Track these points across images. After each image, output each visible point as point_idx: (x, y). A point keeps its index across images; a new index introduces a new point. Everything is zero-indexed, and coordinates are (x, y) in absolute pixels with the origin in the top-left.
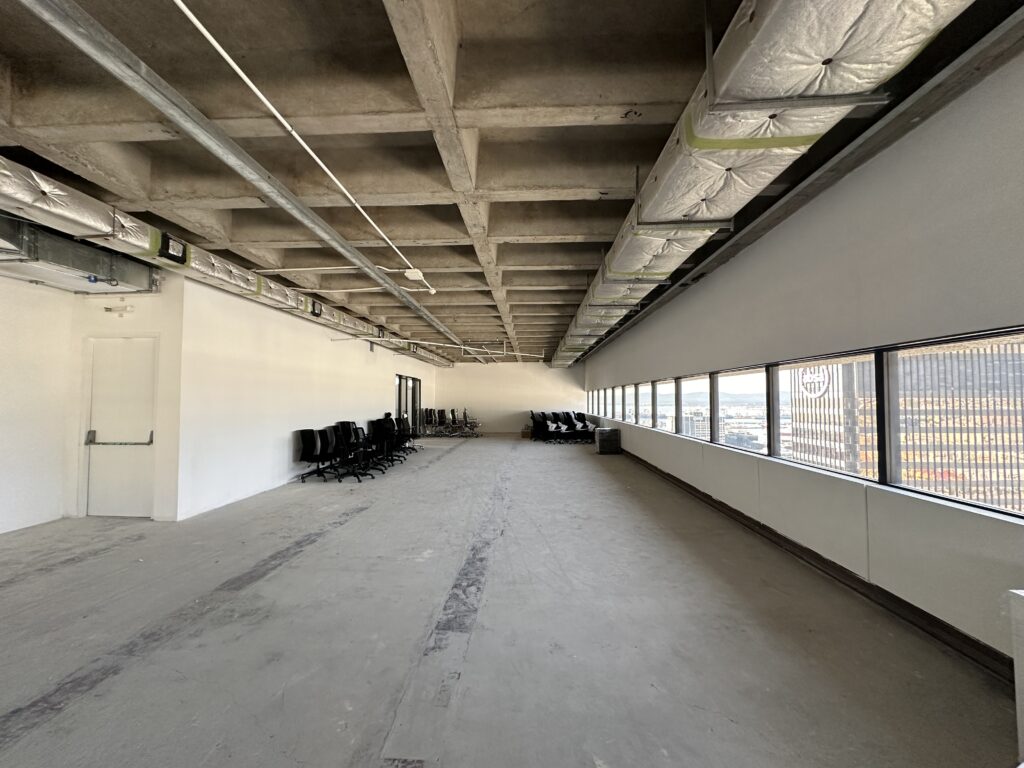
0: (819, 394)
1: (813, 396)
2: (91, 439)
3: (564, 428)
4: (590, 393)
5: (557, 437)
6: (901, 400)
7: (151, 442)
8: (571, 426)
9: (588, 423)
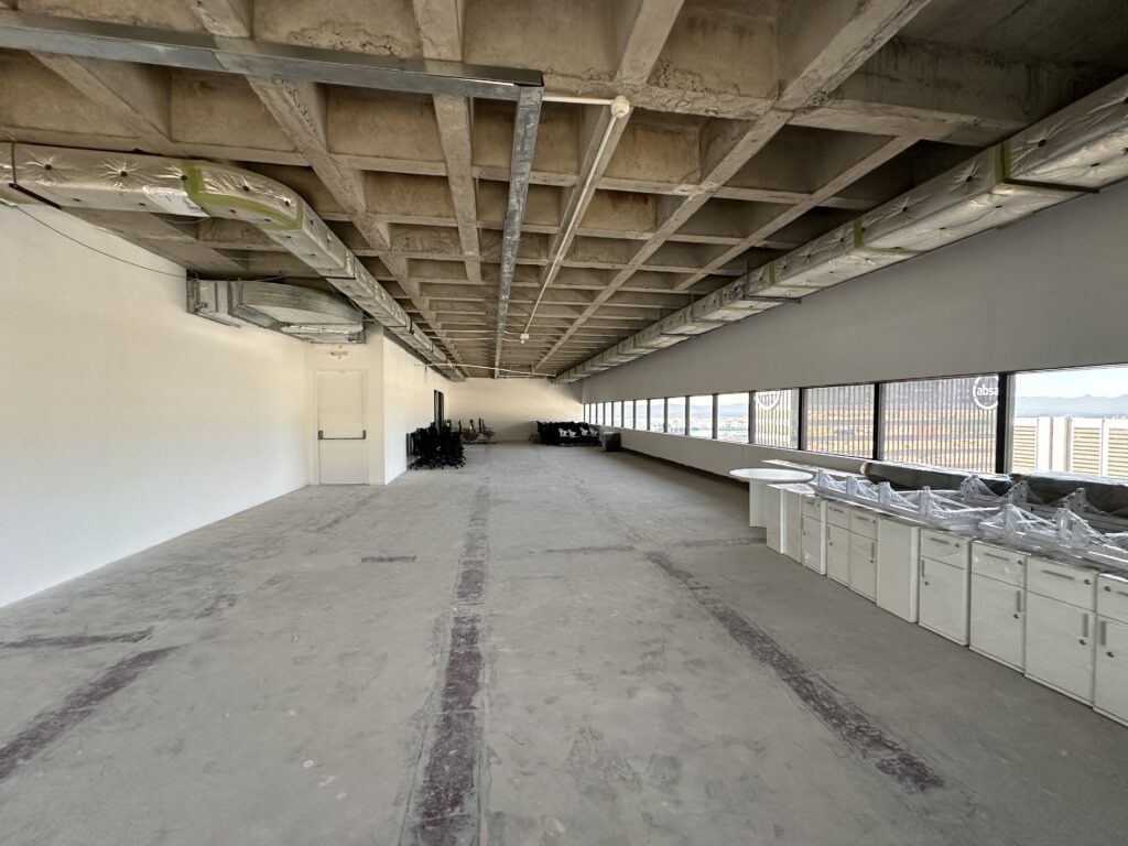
0: (771, 406)
1: (767, 408)
2: (320, 434)
3: (573, 434)
4: (587, 406)
5: (568, 442)
6: (809, 412)
7: (364, 437)
8: (579, 433)
9: (591, 430)
